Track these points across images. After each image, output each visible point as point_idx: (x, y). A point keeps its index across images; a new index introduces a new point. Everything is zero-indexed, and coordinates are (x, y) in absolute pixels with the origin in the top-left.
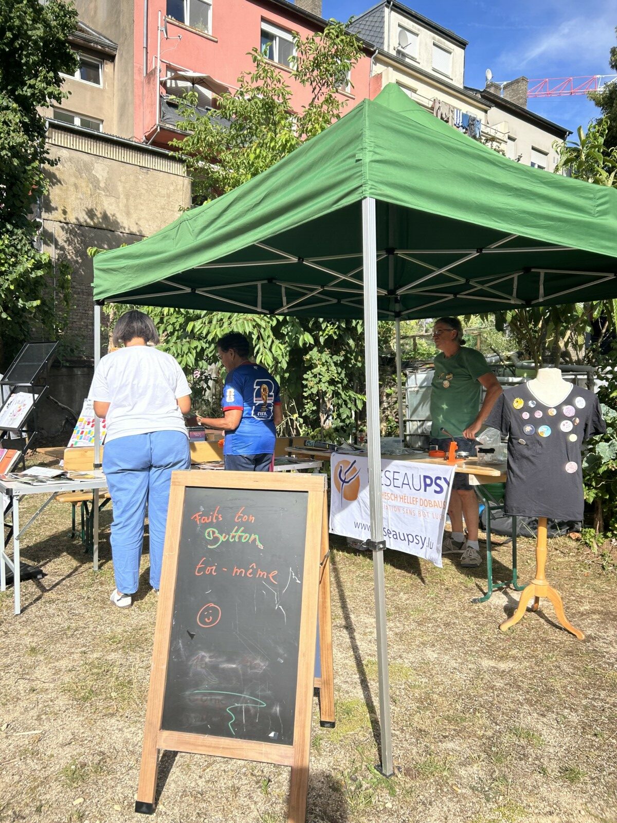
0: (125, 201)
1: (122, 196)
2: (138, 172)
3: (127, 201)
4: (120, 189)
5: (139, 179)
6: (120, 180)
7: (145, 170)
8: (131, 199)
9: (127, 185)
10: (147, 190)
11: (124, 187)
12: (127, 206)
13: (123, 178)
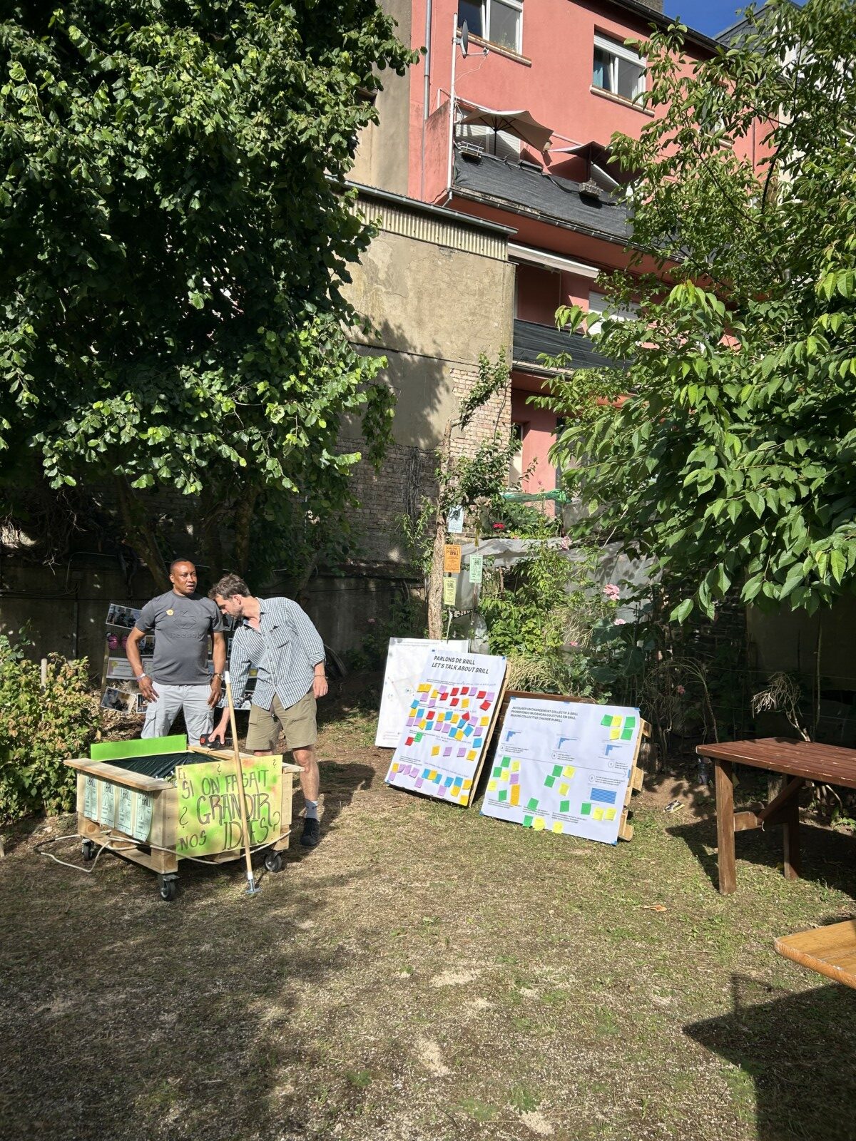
0: (415, 302)
1: (411, 294)
2: (437, 254)
3: (419, 301)
4: (409, 283)
5: (436, 265)
6: (409, 268)
7: (446, 252)
8: (426, 298)
9: (420, 277)
10: (448, 284)
11: (415, 280)
12: (418, 310)
13: (413, 265)
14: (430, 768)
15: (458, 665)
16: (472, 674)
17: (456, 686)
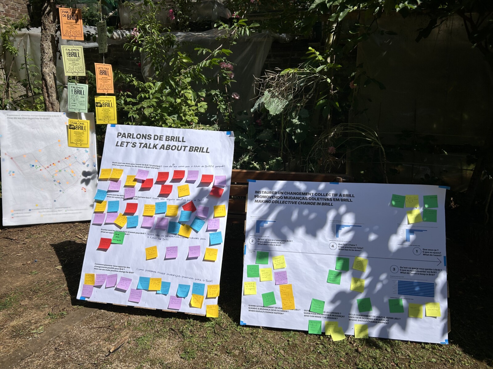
14: (149, 275)
15: (160, 143)
16: (184, 154)
17: (163, 170)
